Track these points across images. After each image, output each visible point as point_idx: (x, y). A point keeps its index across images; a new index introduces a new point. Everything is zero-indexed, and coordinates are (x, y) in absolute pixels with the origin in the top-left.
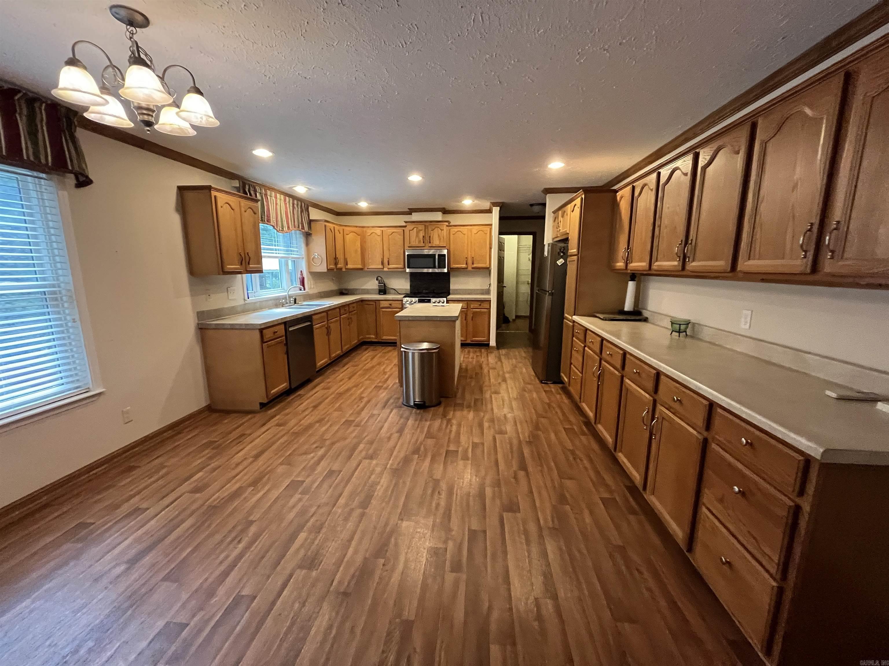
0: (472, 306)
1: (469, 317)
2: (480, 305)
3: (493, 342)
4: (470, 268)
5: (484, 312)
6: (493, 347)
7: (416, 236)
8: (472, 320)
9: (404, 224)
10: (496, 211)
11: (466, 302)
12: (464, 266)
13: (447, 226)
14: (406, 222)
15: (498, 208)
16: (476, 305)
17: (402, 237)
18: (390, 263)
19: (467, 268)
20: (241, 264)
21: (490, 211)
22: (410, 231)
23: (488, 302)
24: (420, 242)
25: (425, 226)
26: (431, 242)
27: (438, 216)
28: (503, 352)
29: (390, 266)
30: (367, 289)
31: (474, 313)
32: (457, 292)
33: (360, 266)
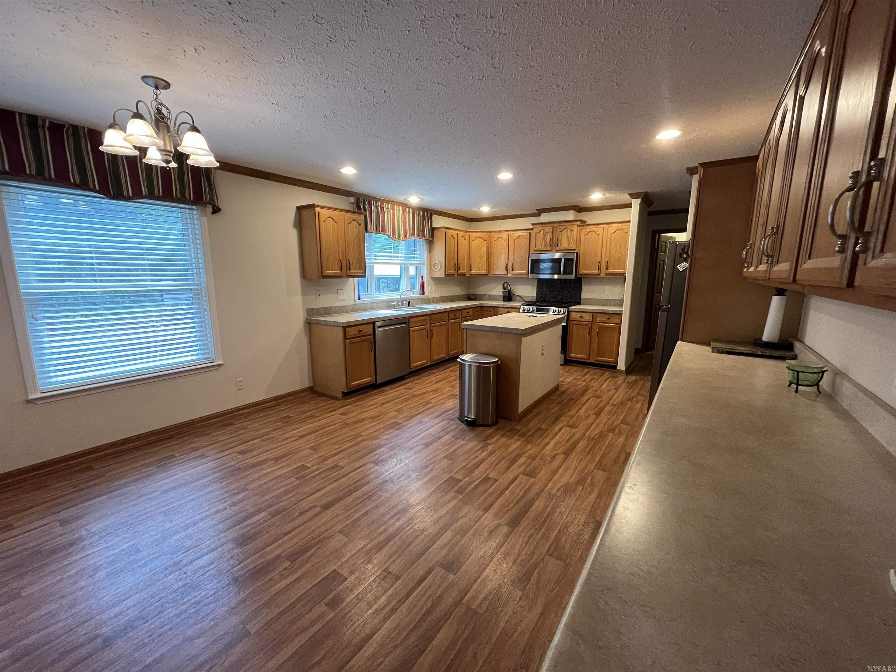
0: (598, 320)
1: (594, 333)
2: (609, 319)
3: (621, 365)
4: (603, 275)
5: (614, 328)
6: (620, 371)
7: (543, 239)
8: (597, 335)
9: (531, 227)
10: (636, 203)
11: (591, 314)
12: (596, 271)
13: (578, 226)
14: (533, 224)
15: (639, 200)
16: (604, 318)
17: (528, 240)
18: (514, 268)
19: (599, 274)
20: (341, 269)
21: (629, 206)
22: (536, 234)
23: (619, 316)
24: (546, 245)
25: (553, 227)
26: (559, 245)
27: (570, 215)
28: (632, 378)
29: (514, 272)
30: (494, 295)
31: (600, 328)
32: (589, 302)
33: (484, 272)
